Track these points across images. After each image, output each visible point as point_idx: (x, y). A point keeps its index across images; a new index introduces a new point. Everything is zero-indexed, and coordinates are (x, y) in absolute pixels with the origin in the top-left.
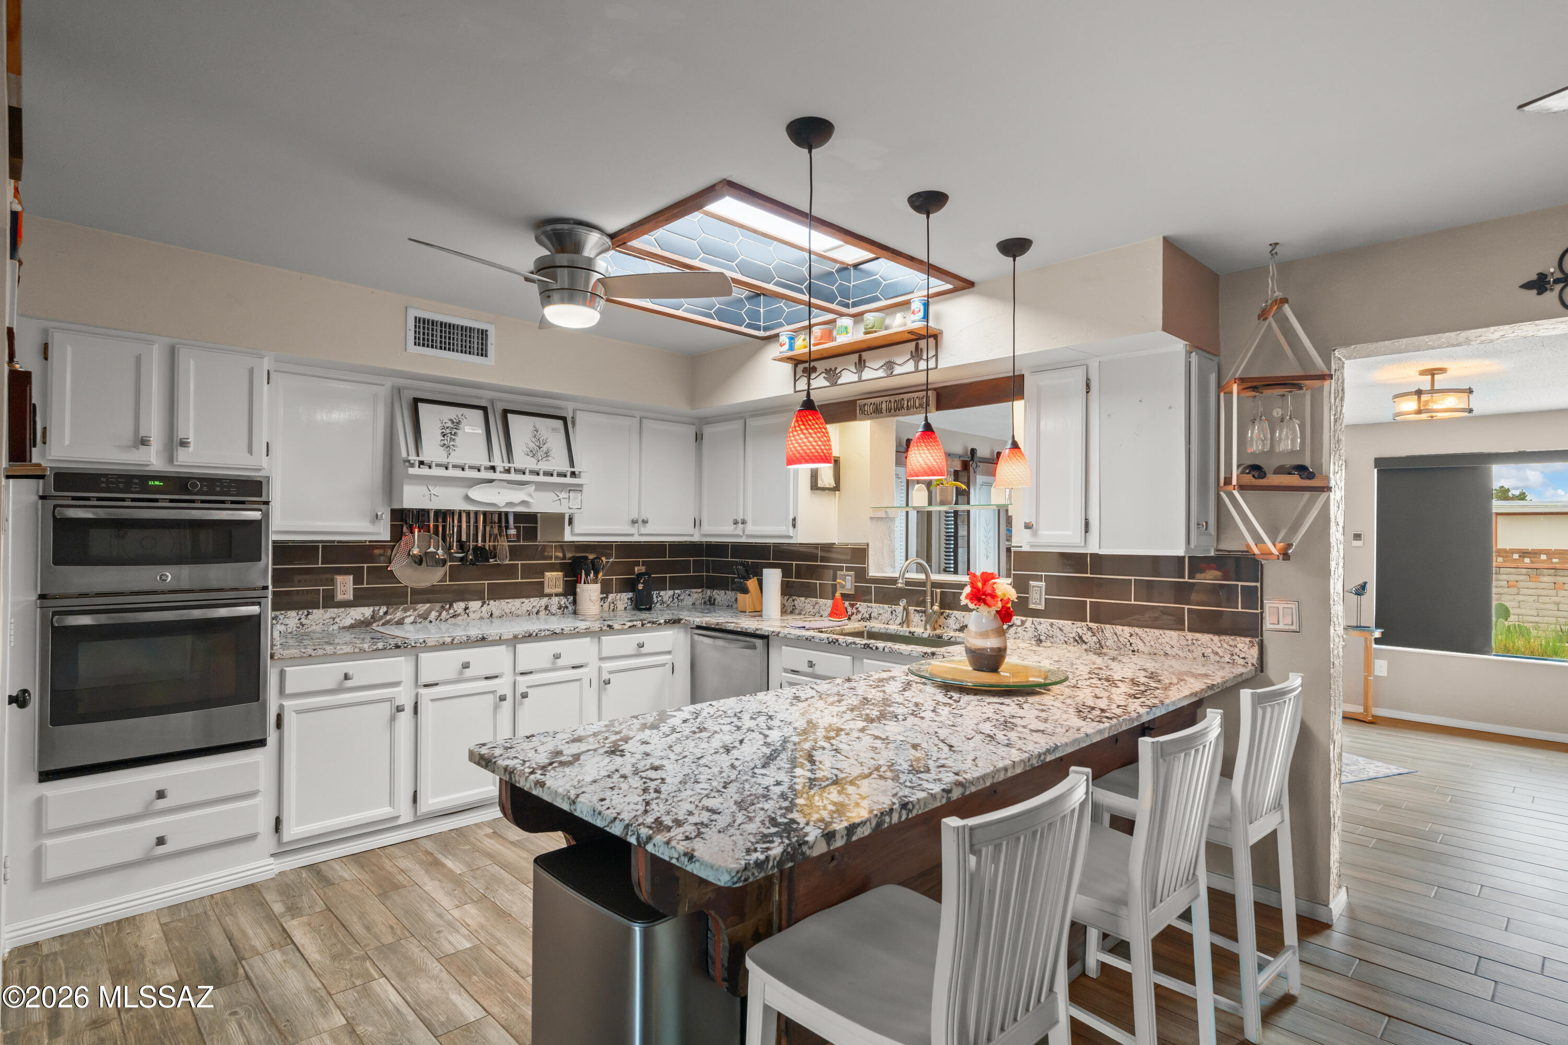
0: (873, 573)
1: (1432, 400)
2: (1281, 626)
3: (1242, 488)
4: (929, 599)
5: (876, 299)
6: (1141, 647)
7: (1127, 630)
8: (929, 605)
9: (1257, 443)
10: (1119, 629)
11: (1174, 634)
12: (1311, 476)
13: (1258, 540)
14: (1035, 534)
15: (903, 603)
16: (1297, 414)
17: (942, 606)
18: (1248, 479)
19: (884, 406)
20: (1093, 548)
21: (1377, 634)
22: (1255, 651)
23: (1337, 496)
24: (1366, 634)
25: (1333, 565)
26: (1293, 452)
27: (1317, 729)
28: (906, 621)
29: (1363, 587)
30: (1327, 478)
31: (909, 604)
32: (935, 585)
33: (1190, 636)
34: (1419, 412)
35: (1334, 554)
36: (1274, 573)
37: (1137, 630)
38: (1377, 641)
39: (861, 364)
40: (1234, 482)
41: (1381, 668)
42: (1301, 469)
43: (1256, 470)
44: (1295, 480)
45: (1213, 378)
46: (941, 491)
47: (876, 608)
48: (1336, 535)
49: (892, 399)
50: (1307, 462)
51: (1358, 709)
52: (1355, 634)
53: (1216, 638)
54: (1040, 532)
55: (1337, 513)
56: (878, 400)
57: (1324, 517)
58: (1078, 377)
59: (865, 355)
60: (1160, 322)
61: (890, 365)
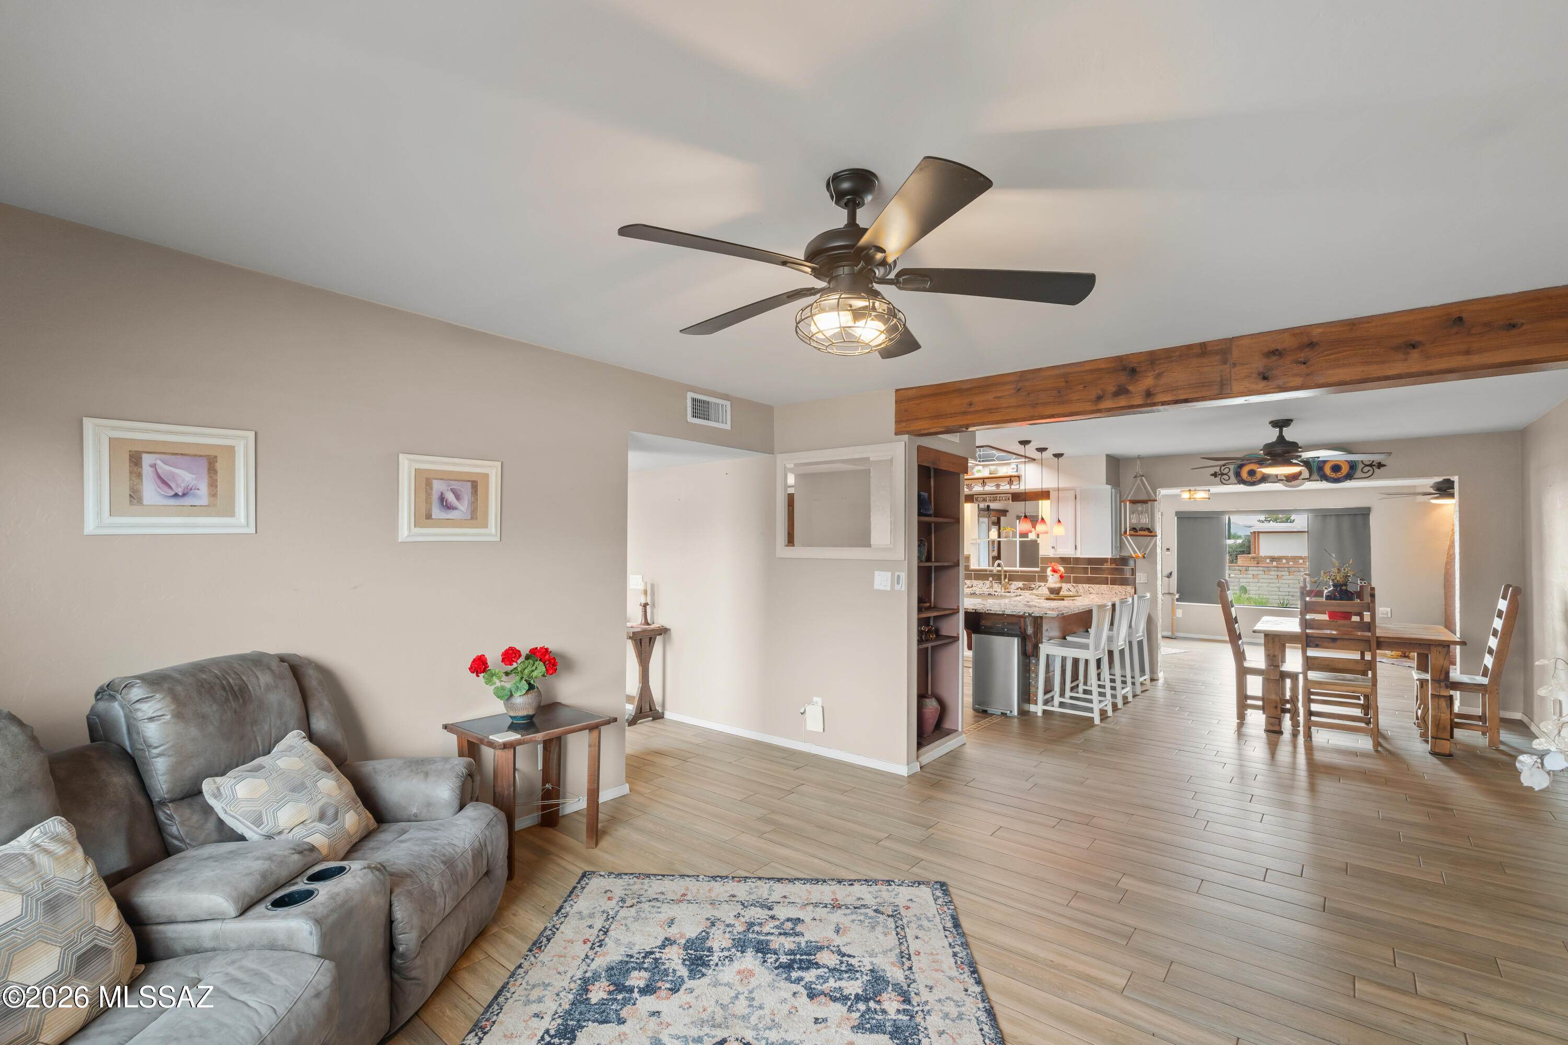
0: (972, 567)
1: (1195, 493)
2: (1142, 582)
3: (1130, 535)
4: (1003, 577)
5: (994, 460)
6: (1093, 591)
7: (1088, 585)
8: (1003, 579)
9: (1134, 521)
10: (1084, 585)
11: (1105, 586)
12: (1151, 532)
13: (1135, 552)
14: (1056, 550)
15: (991, 579)
16: (1147, 512)
17: (1009, 580)
18: (1132, 532)
19: (988, 499)
20: (1079, 555)
21: (1177, 596)
22: (1133, 590)
23: (1159, 537)
24: (1172, 596)
25: (1158, 560)
26: (1145, 524)
27: (1153, 615)
28: (992, 587)
29: (1171, 574)
30: (1156, 532)
31: (993, 580)
32: (1005, 571)
33: (1111, 586)
34: (1190, 498)
35: (1158, 557)
36: (1140, 563)
37: (1091, 585)
38: (1178, 600)
39: (984, 484)
40: (1128, 533)
41: (1179, 613)
42: (1148, 529)
43: (1134, 529)
44: (1146, 533)
45: (1118, 495)
46: (1006, 532)
47: (975, 582)
48: (1159, 550)
49: (992, 496)
50: (1150, 527)
51: (1169, 634)
52: (1168, 596)
53: (1120, 587)
54: (1058, 550)
55: (1159, 543)
56: (985, 496)
57: (1155, 545)
58: (1073, 493)
59: (985, 480)
60: (1105, 481)
61: (998, 486)
